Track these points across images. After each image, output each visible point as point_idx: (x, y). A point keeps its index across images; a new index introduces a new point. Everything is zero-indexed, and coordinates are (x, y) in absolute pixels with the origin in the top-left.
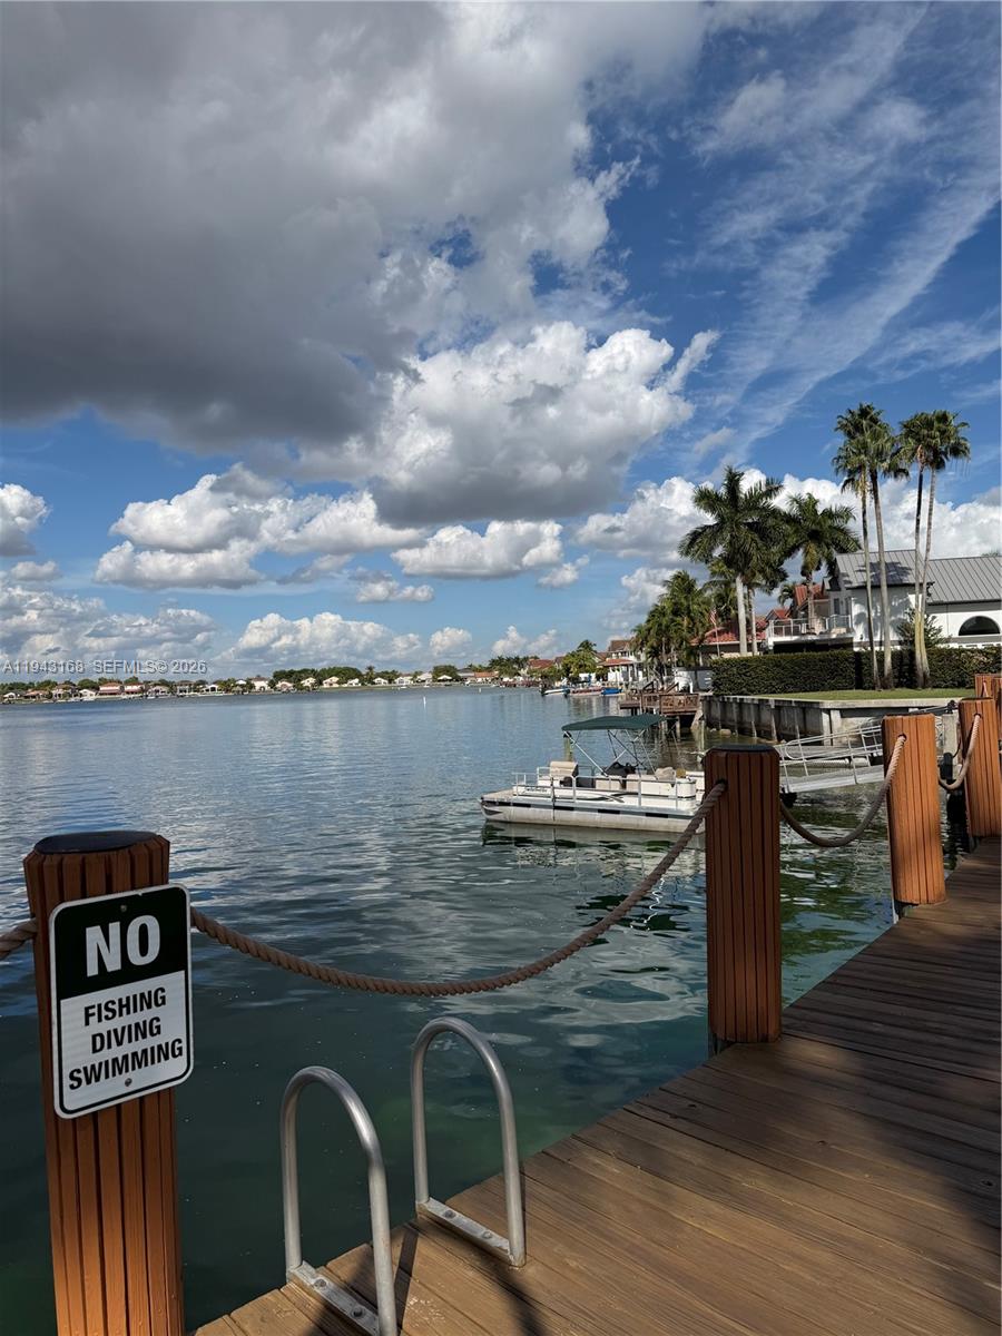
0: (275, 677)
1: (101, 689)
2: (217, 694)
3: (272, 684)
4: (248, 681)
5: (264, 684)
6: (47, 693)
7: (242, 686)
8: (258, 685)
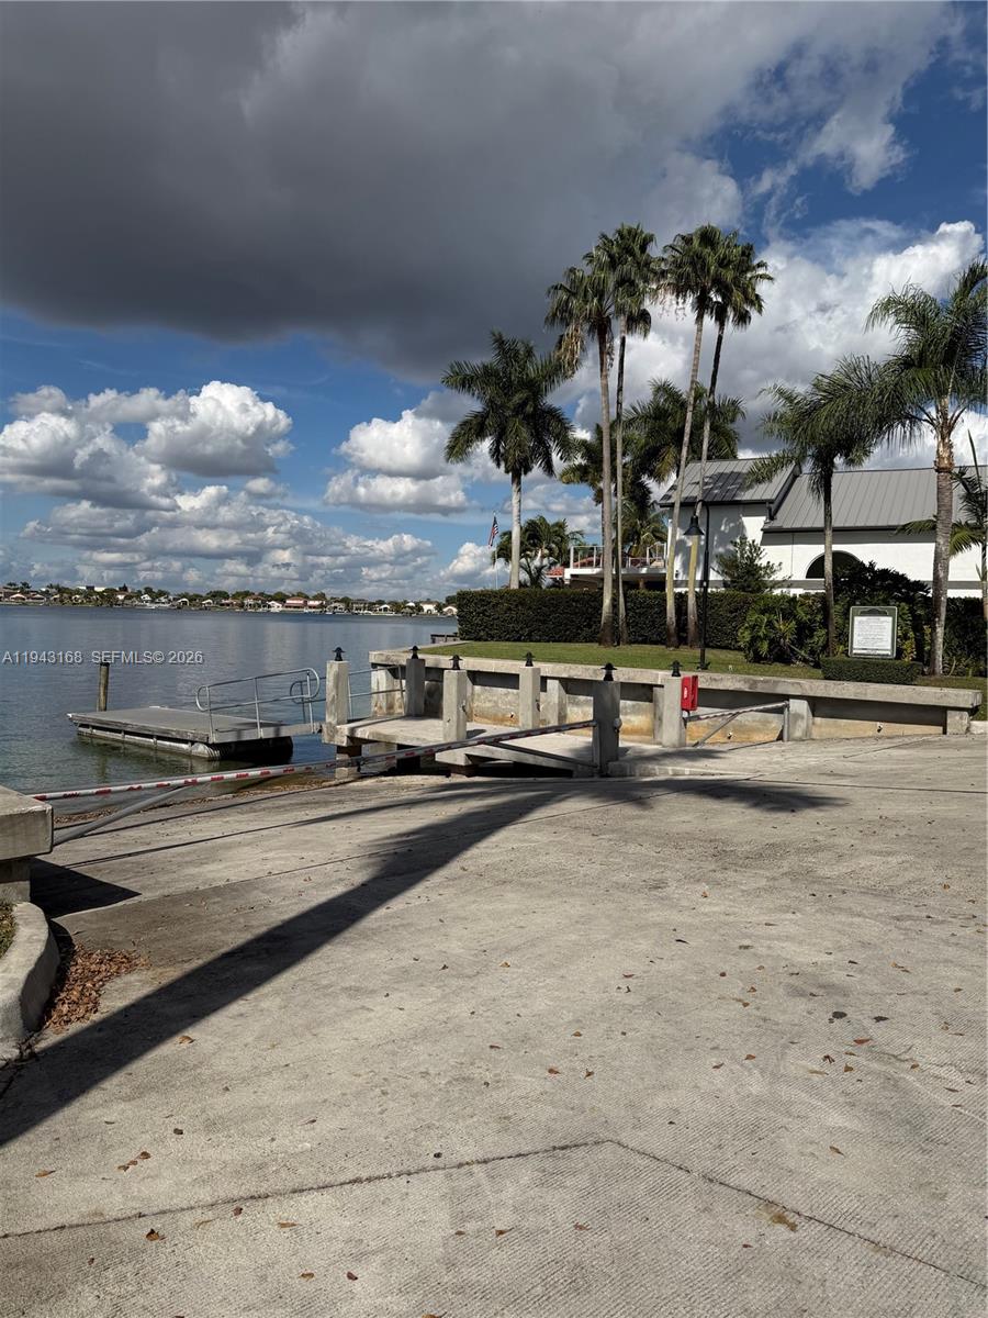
0: (442, 601)
1: (288, 601)
2: (388, 614)
3: (439, 607)
4: (418, 603)
5: (431, 607)
7: (411, 608)
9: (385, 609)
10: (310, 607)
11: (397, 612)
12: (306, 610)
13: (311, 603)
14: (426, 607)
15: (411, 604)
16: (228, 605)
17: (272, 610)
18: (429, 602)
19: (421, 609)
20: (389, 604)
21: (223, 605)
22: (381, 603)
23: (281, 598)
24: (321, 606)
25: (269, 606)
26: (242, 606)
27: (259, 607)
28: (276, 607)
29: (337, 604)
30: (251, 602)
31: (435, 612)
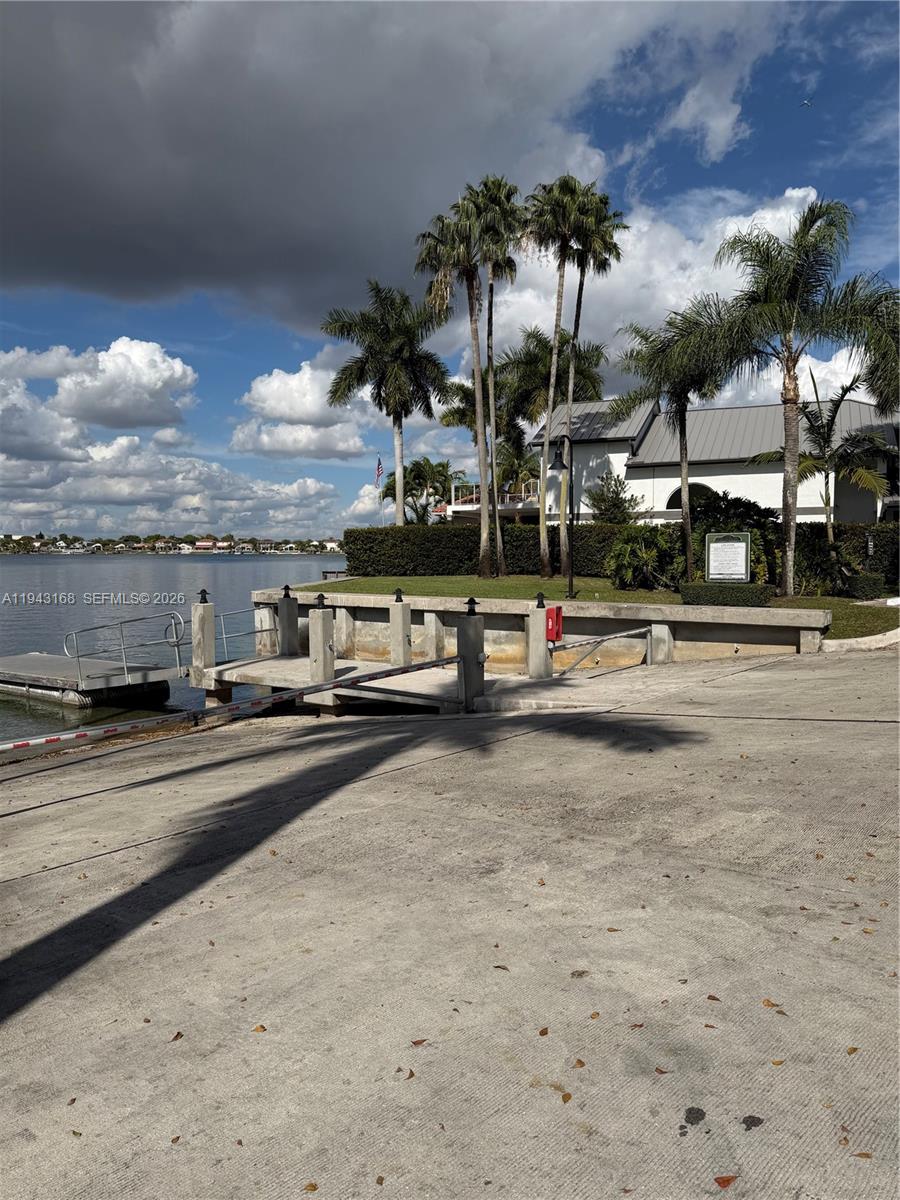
1: (197, 544)
2: (294, 553)
4: (321, 543)
5: (334, 545)
6: (150, 545)
7: (315, 546)
9: (291, 548)
10: (219, 548)
11: (302, 550)
12: (215, 551)
13: (220, 544)
14: (329, 545)
15: (315, 543)
16: (140, 548)
17: (183, 552)
18: (331, 540)
19: (324, 547)
20: (294, 543)
21: (135, 548)
22: (287, 542)
23: (191, 541)
24: (230, 547)
25: (180, 549)
26: (153, 549)
27: (170, 549)
28: (186, 549)
29: (245, 545)
30: (163, 545)
31: (337, 549)
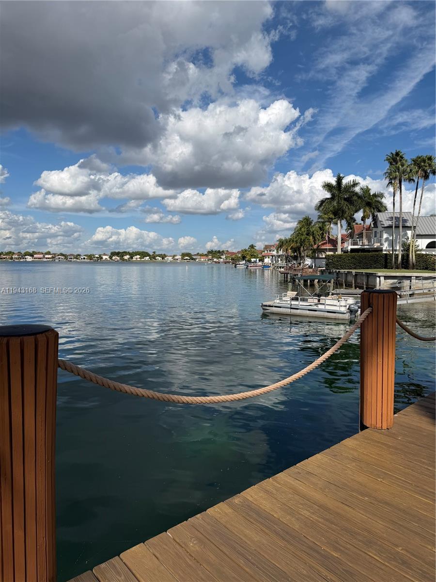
0: (111, 254)
1: (35, 256)
2: (86, 260)
3: (111, 257)
4: (100, 255)
5: (107, 257)
6: (10, 257)
7: (97, 257)
8: (104, 257)
10: (46, 258)
11: (91, 259)
16: (4, 258)
18: (105, 255)
19: (102, 258)
20: (85, 256)
23: (32, 255)
24: (53, 258)
25: (26, 258)
26: (12, 258)
27: (21, 259)
28: (29, 259)
29: (60, 257)
30: (16, 256)
31: (108, 259)
